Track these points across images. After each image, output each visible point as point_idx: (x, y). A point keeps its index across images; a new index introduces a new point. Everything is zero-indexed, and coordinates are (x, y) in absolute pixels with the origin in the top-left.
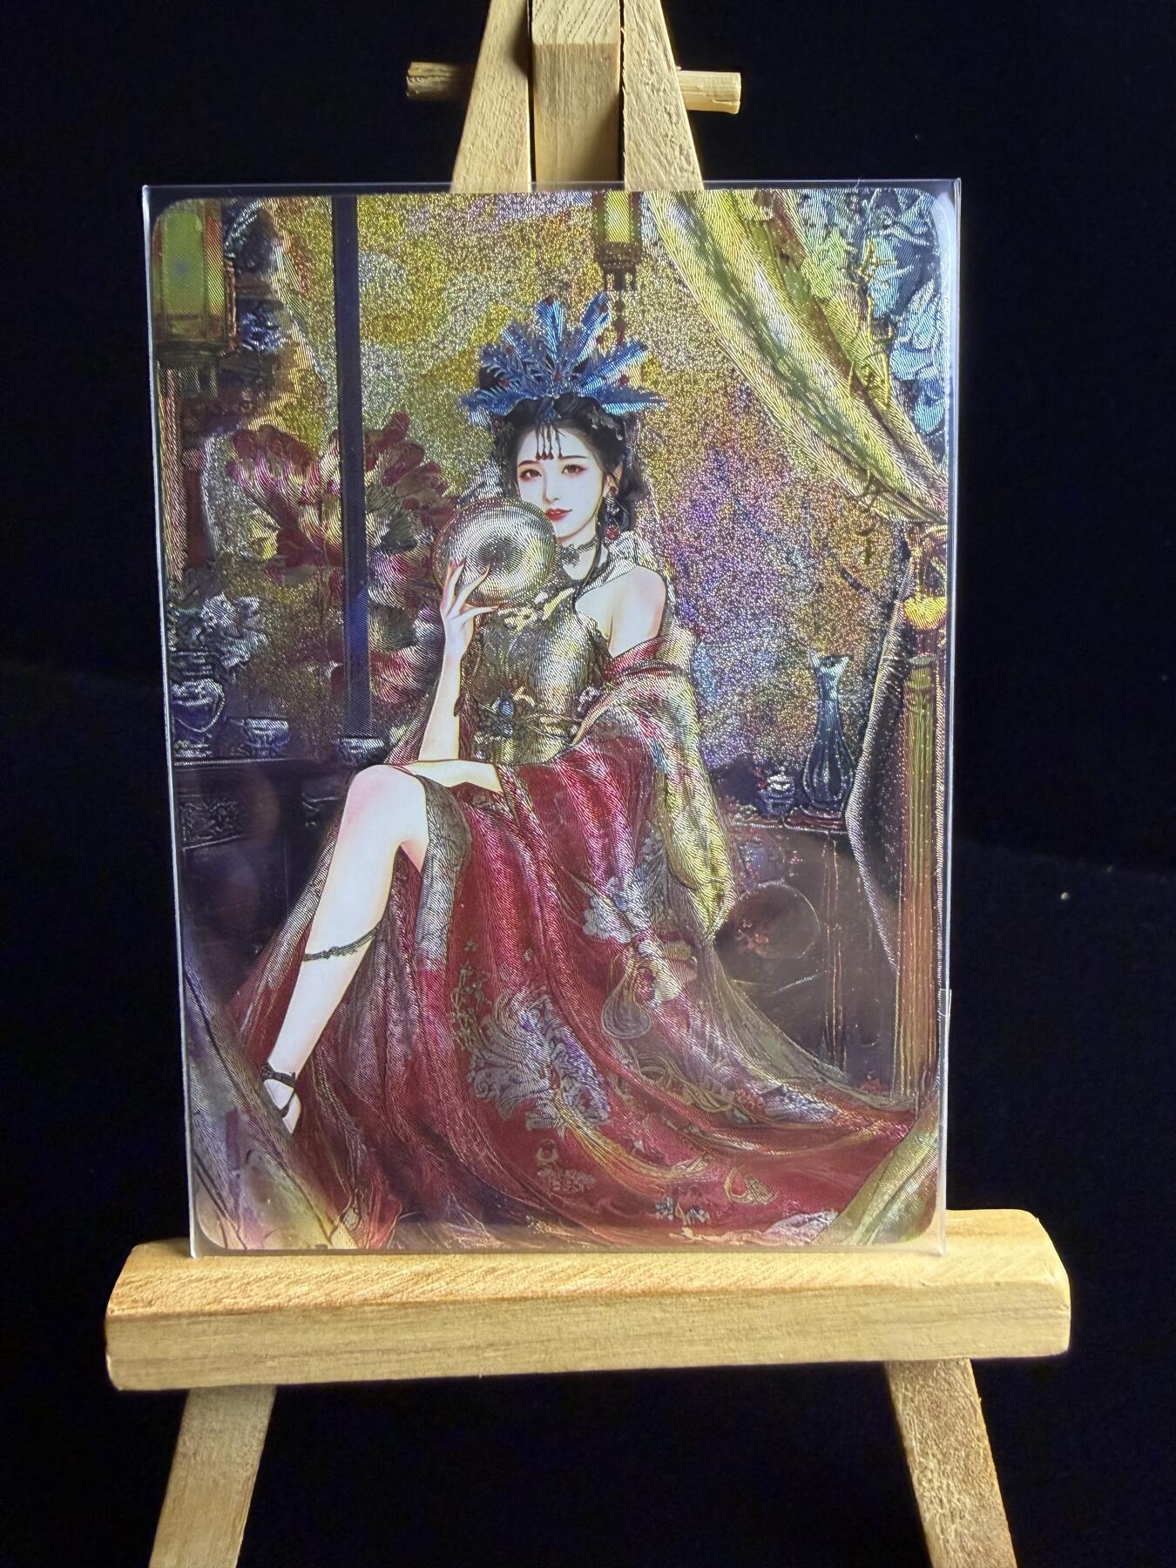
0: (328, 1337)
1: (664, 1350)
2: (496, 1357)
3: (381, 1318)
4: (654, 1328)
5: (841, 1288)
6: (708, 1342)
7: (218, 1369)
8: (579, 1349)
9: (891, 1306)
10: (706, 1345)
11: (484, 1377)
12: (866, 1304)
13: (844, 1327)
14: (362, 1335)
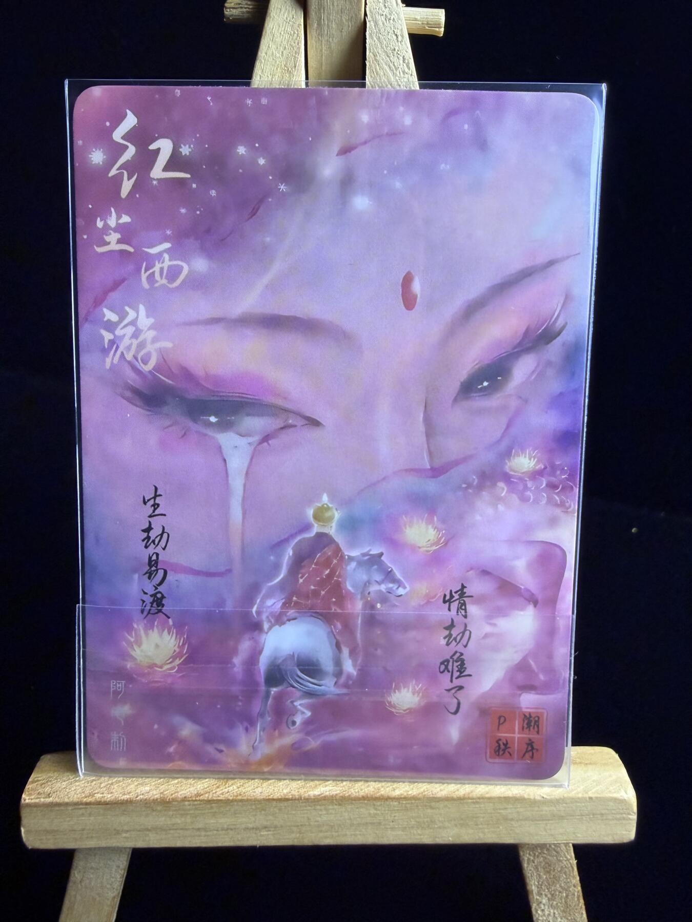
0: (162, 820)
1: (376, 833)
2: (268, 835)
3: (196, 809)
4: (369, 820)
5: (490, 798)
6: (404, 829)
7: (92, 837)
8: (321, 831)
9: (521, 810)
10: (403, 831)
11: (260, 847)
12: (506, 809)
13: (491, 822)
14: (183, 819)
